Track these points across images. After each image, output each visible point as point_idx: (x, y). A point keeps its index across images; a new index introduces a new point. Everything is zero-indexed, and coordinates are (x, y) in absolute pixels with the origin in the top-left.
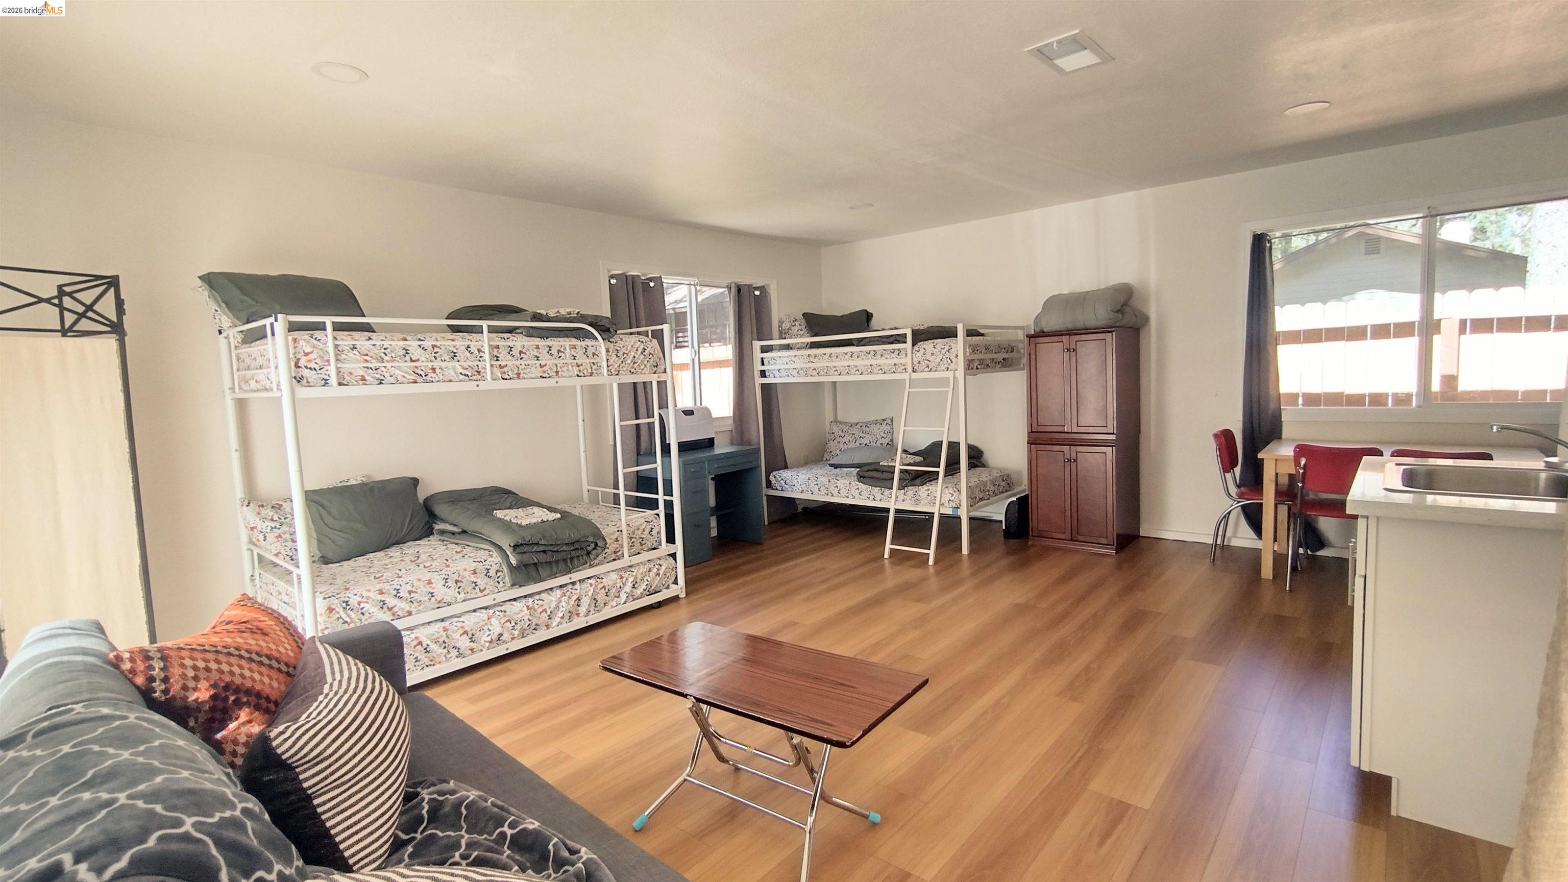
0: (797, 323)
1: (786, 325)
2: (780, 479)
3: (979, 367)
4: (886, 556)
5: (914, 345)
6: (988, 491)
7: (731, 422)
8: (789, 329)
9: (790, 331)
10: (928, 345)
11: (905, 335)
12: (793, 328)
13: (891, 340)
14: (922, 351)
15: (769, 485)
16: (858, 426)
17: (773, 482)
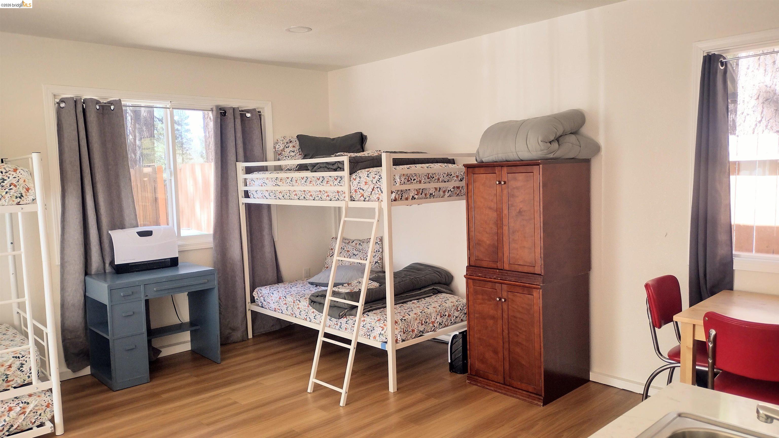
0: (291, 145)
1: (280, 147)
2: (260, 295)
3: (416, 196)
4: (310, 390)
5: (351, 174)
6: (433, 323)
7: (211, 239)
8: (283, 150)
9: (283, 153)
10: (363, 173)
11: (342, 163)
12: (286, 150)
13: (335, 167)
14: (358, 179)
15: (253, 300)
16: (354, 244)
17: (256, 298)
